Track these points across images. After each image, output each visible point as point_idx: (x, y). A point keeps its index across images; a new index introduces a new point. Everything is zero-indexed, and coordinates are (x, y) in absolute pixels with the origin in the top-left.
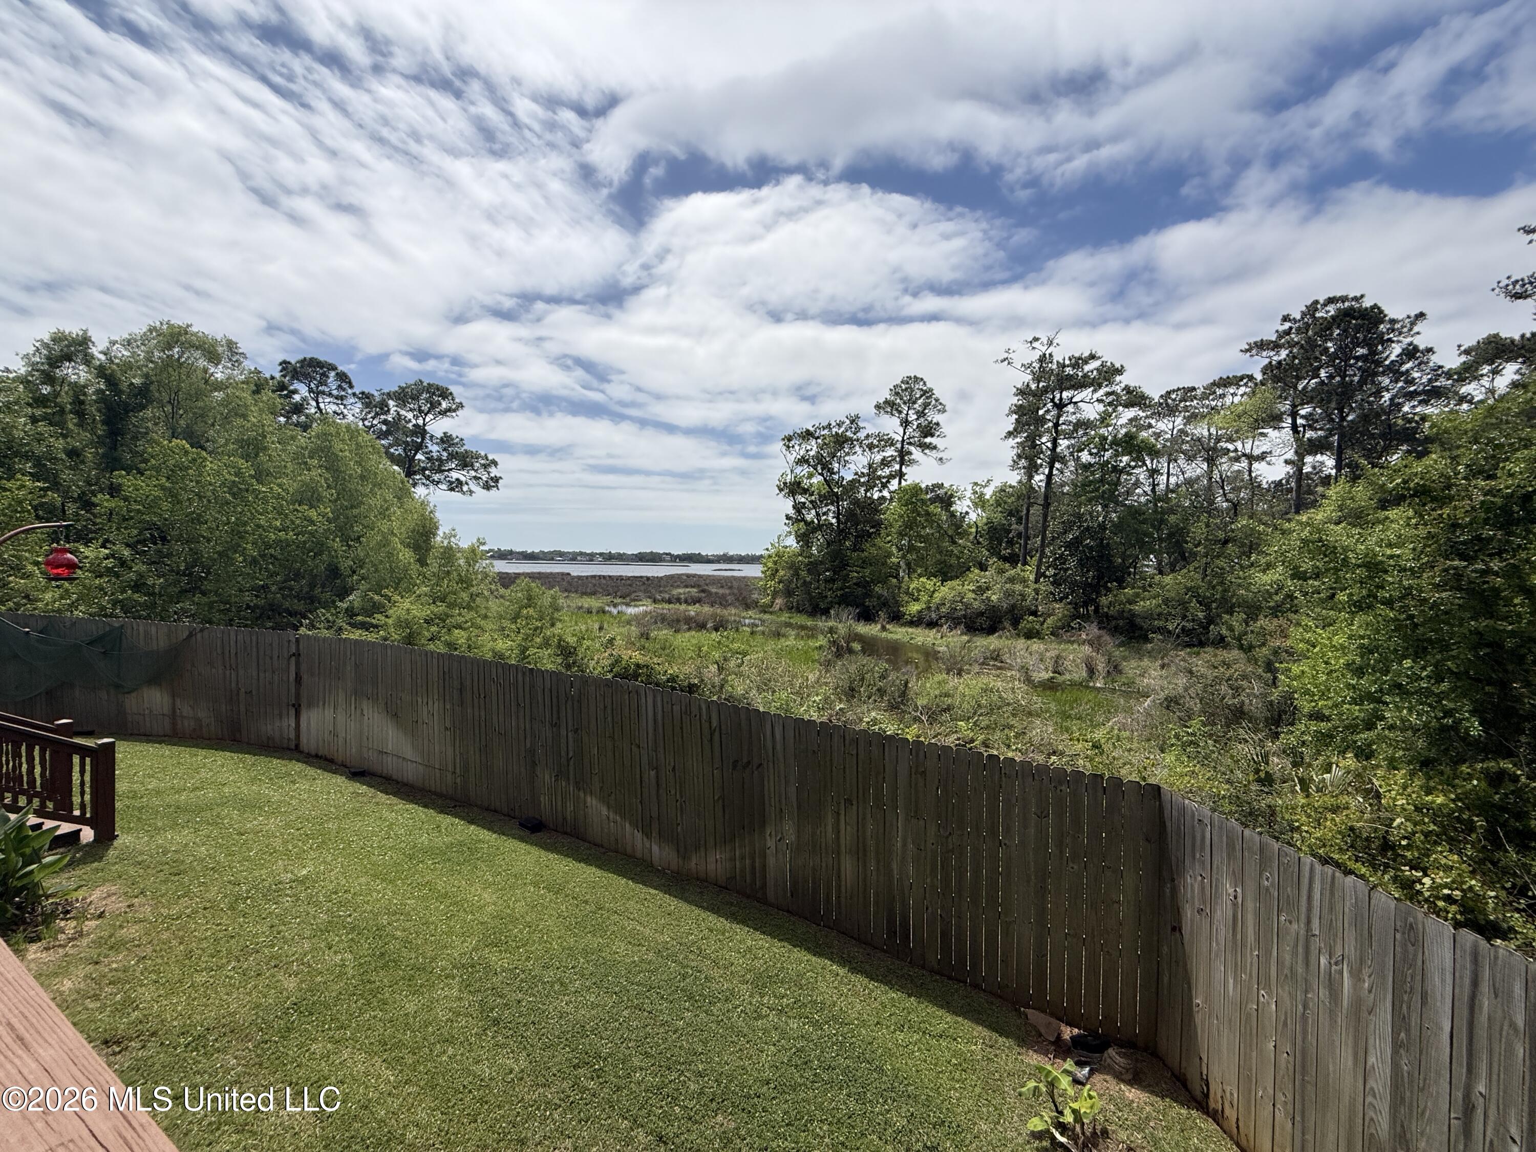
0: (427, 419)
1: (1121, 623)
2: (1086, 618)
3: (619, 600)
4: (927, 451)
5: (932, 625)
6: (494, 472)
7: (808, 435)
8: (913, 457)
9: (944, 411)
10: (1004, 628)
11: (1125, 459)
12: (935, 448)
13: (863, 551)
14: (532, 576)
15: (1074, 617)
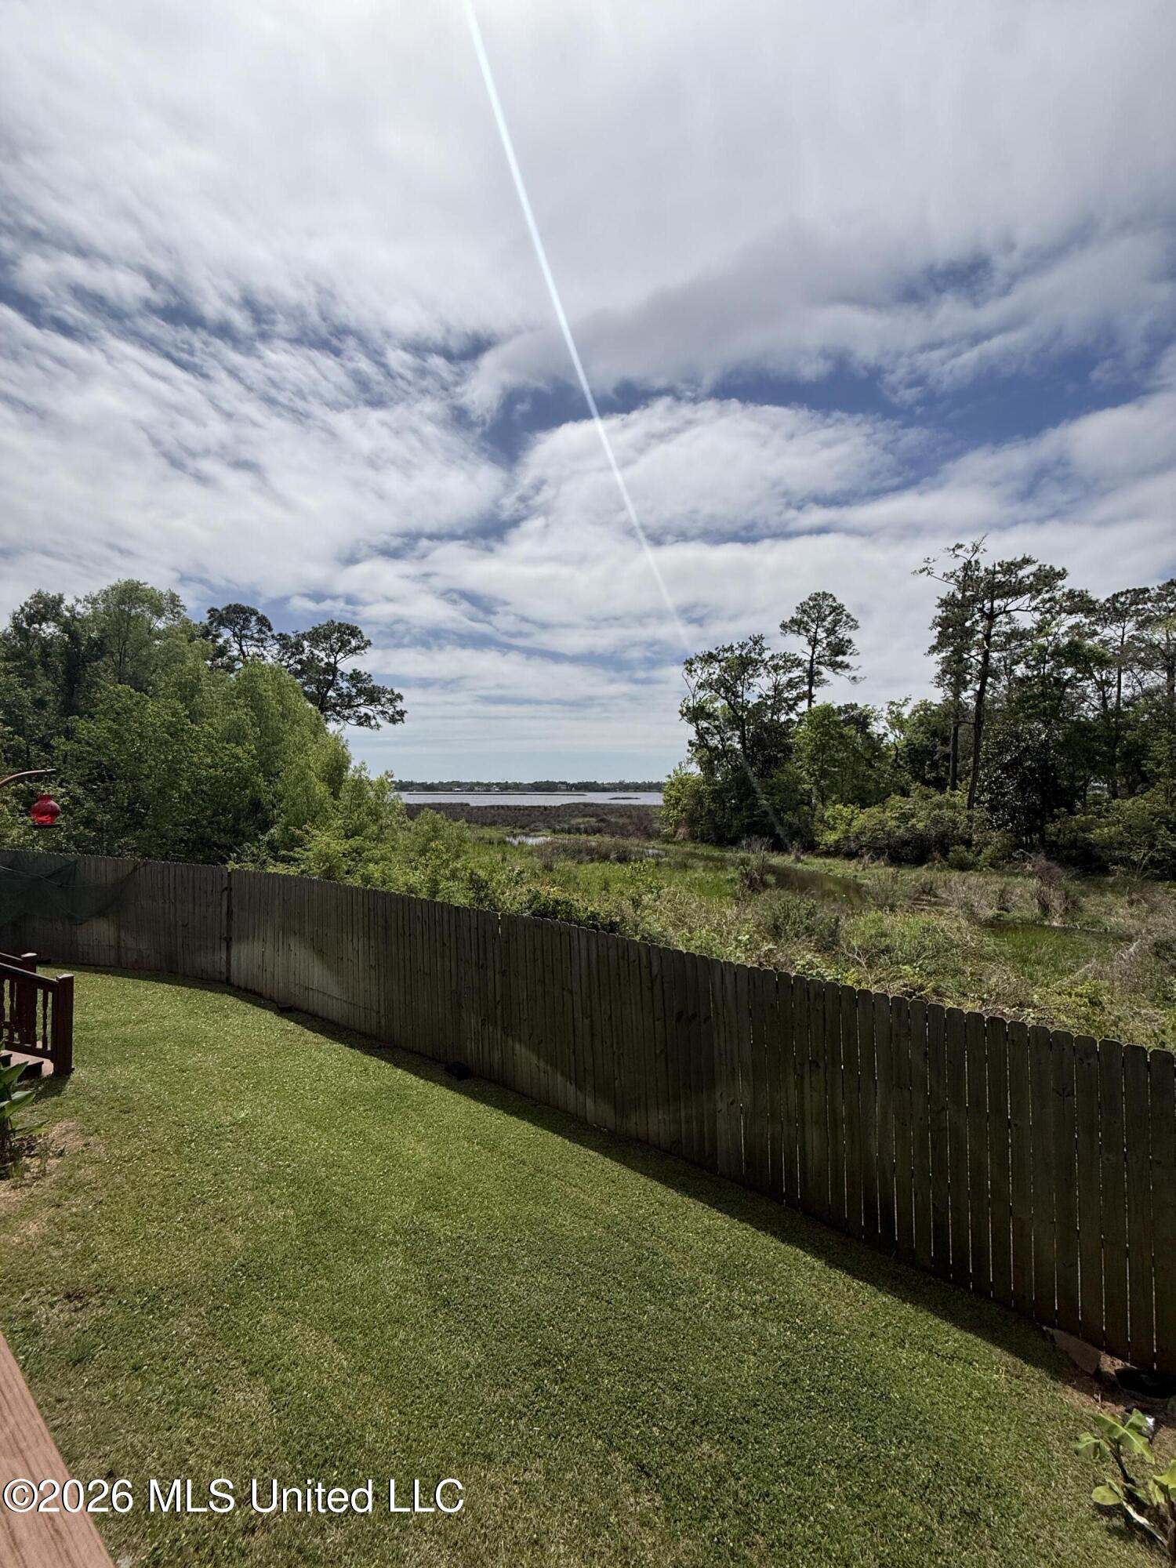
0: (338, 658)
1: (1074, 852)
2: (1030, 847)
3: (519, 831)
4: (838, 670)
5: (851, 855)
6: (400, 706)
7: (710, 658)
8: (823, 677)
9: (857, 627)
10: (935, 859)
11: (1070, 671)
12: (847, 666)
13: (772, 777)
14: (438, 807)
15: (1016, 847)
